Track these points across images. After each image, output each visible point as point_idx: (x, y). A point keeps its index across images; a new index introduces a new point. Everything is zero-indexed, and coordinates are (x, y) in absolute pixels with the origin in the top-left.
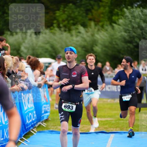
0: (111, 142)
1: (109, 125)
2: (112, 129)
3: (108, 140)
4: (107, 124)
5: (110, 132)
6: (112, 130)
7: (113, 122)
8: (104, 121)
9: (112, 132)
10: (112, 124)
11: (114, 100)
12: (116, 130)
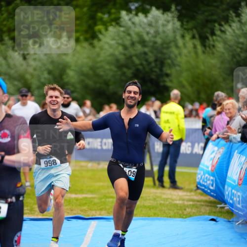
0: (91, 235)
1: (88, 206)
2: (94, 212)
3: (87, 231)
4: (86, 203)
5: (90, 217)
6: (94, 214)
7: (96, 201)
8: (81, 199)
9: (93, 217)
10: (95, 204)
11: (99, 164)
12: (100, 215)
